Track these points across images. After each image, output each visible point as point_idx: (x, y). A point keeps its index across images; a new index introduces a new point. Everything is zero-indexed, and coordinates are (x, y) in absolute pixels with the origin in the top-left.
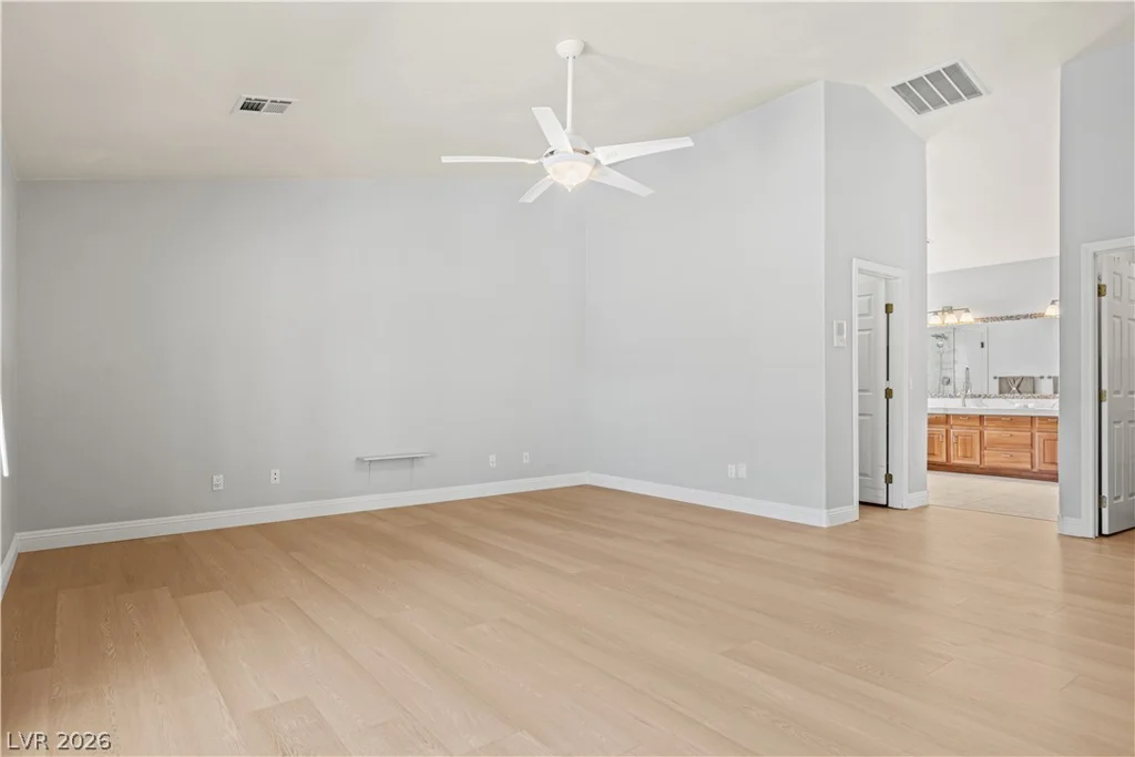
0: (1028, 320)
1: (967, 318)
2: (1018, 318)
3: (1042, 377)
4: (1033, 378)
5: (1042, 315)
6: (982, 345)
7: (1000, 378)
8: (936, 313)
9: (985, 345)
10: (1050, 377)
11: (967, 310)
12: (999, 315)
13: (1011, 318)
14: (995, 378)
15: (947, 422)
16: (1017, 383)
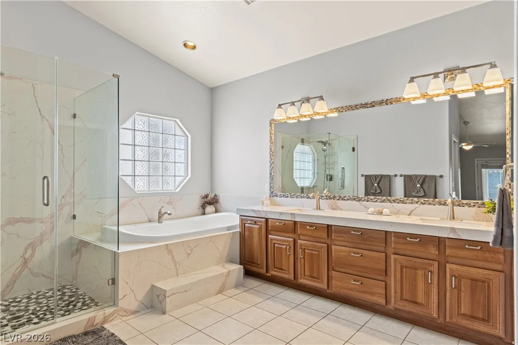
0: (384, 107)
1: (321, 107)
2: (372, 105)
3: (396, 176)
4: (390, 176)
5: (398, 100)
6: (354, 149)
7: (366, 176)
8: (293, 103)
9: (356, 149)
10: (401, 176)
11: (321, 98)
12: (353, 103)
13: (364, 106)
14: (362, 176)
15: (295, 231)
16: (378, 180)
